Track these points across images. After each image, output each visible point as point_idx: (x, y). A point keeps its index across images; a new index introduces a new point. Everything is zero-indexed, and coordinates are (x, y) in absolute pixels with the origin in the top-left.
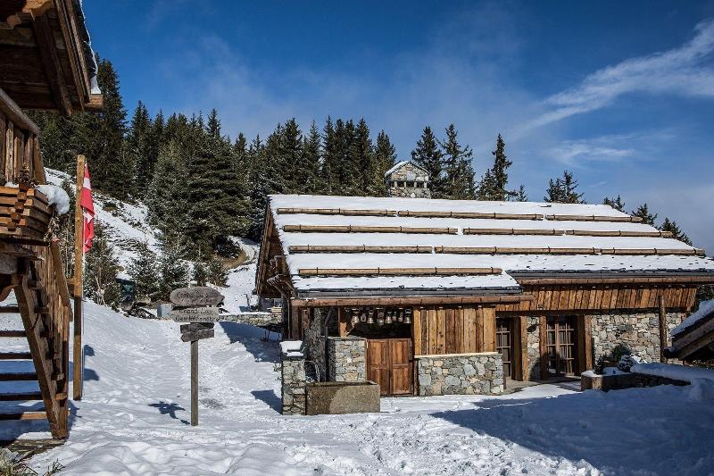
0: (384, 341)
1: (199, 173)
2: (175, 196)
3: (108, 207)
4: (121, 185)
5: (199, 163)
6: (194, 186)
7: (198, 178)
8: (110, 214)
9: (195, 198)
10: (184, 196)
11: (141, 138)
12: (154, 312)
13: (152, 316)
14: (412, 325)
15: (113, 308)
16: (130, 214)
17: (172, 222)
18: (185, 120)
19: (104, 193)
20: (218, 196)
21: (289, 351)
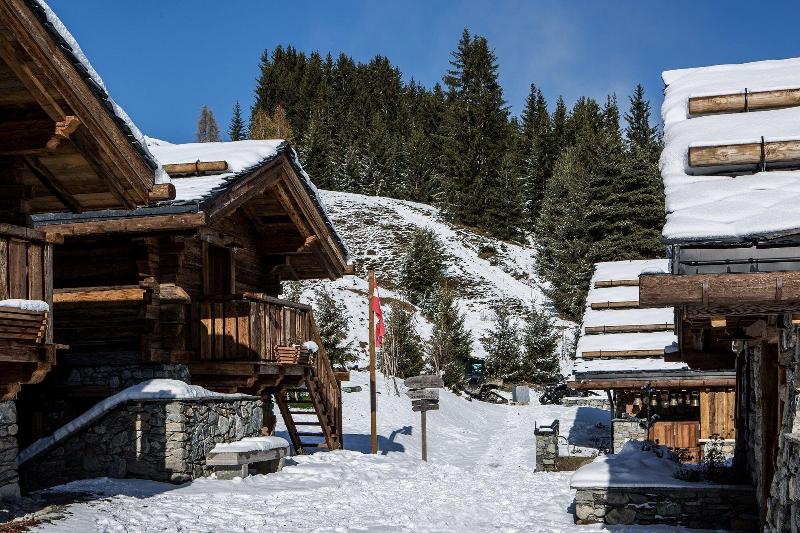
0: (669, 424)
1: (600, 198)
2: (569, 235)
3: (486, 252)
4: (504, 219)
5: (602, 183)
6: (594, 218)
7: (598, 207)
8: (487, 263)
9: (597, 235)
10: (581, 233)
11: (534, 142)
12: (508, 396)
13: (504, 401)
14: (698, 408)
15: (455, 391)
16: (514, 261)
17: (565, 271)
18: (596, 107)
19: (482, 233)
20: (626, 231)
21: (541, 427)
